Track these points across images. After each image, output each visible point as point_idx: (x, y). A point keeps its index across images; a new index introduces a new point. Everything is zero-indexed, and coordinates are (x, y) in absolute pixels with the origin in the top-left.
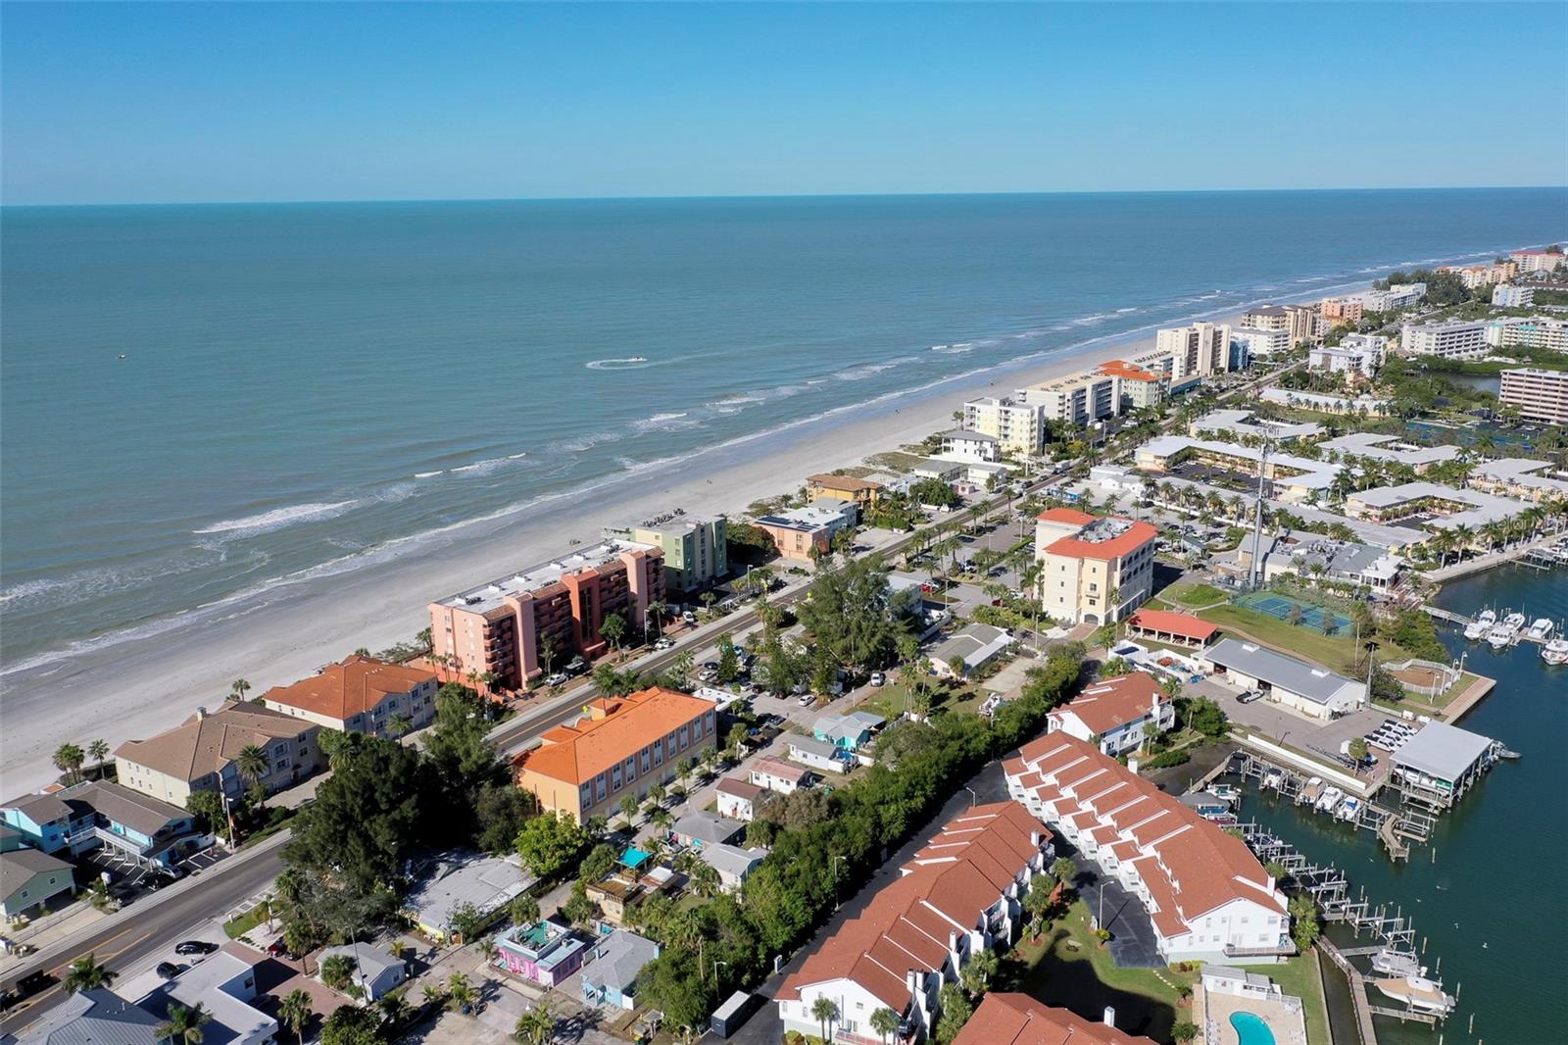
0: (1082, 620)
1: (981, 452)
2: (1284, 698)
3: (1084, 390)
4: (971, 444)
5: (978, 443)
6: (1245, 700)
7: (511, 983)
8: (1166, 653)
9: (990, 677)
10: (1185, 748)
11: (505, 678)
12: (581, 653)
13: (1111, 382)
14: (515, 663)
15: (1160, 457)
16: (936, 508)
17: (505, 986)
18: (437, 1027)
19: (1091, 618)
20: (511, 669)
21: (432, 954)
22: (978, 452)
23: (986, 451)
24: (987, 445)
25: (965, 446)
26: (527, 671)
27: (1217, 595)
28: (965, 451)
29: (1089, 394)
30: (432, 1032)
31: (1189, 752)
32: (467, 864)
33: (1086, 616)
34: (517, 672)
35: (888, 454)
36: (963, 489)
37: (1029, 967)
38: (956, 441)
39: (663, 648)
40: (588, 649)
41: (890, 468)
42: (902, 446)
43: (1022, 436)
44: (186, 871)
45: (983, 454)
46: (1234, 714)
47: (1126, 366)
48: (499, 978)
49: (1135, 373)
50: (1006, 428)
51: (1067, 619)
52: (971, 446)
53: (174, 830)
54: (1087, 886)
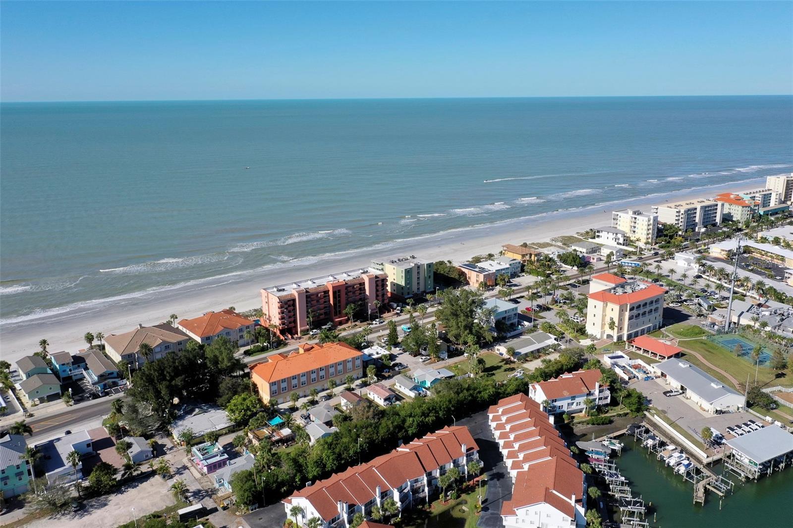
0: (605, 337)
1: (616, 239)
2: (693, 398)
3: (696, 209)
4: (611, 234)
5: (615, 234)
6: (668, 395)
7: (192, 469)
8: (639, 362)
9: (531, 361)
10: (614, 416)
11: (289, 329)
12: (332, 321)
13: (717, 205)
14: (295, 321)
15: (723, 250)
16: (571, 267)
17: (189, 470)
18: (148, 482)
19: (609, 336)
20: (293, 324)
21: (171, 449)
22: (614, 239)
23: (619, 239)
24: (619, 236)
25: (608, 236)
26: (301, 327)
27: (702, 332)
28: (608, 238)
29: (698, 211)
30: (145, 483)
31: (615, 419)
32: (210, 411)
33: (607, 335)
34: (296, 327)
35: (566, 237)
36: (593, 259)
37: (432, 515)
38: (603, 232)
39: (376, 324)
40: (337, 320)
41: (563, 244)
42: (577, 233)
43: (642, 233)
44: (107, 394)
45: (617, 241)
46: (657, 401)
47: (732, 196)
48: (189, 465)
49: (738, 201)
50: (635, 227)
51: (594, 335)
52: (611, 236)
53: (108, 375)
54: (496, 480)
